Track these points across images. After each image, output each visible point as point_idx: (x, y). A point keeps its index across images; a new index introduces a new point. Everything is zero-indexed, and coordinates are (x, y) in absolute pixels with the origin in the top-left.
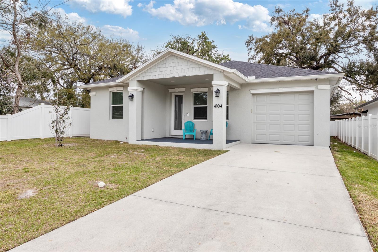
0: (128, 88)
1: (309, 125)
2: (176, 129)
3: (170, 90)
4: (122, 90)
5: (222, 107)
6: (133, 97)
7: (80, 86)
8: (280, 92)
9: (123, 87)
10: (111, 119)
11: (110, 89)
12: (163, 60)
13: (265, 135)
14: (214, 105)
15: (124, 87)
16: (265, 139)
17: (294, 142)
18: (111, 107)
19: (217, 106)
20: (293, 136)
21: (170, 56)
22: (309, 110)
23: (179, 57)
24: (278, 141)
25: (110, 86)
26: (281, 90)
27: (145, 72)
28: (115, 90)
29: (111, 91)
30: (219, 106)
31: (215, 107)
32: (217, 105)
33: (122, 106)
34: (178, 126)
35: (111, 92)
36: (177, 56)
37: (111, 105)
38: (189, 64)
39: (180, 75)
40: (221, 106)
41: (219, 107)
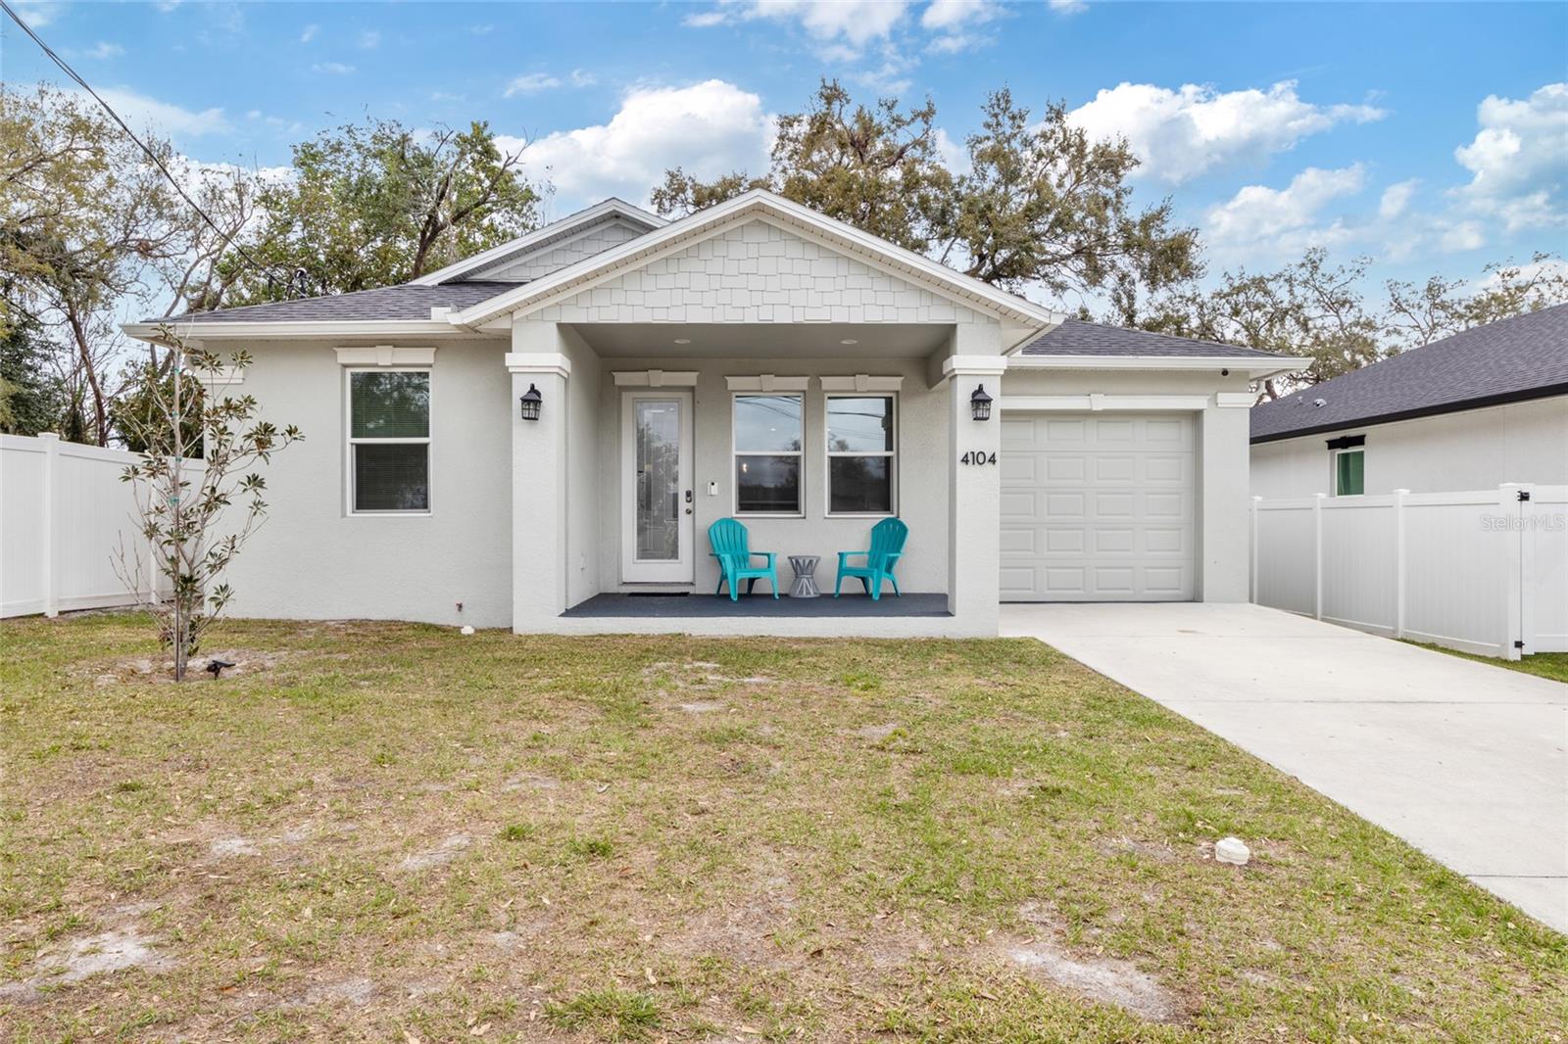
0: (507, 355)
1: (1179, 529)
2: (645, 552)
3: (622, 378)
4: (430, 366)
5: (994, 462)
6: (538, 402)
7: (138, 326)
8: (1095, 408)
9: (434, 349)
10: (349, 513)
11: (345, 356)
12: (712, 240)
13: (1031, 571)
14: (960, 456)
15: (438, 348)
16: (1031, 587)
17: (1131, 592)
18: (348, 447)
19: (975, 460)
20: (1129, 571)
21: (747, 225)
22: (1178, 479)
23: (792, 234)
24: (1077, 592)
25: (341, 340)
26: (1100, 403)
27: (609, 288)
28: (383, 359)
29: (345, 366)
30: (981, 459)
31: (965, 460)
32: (973, 453)
33: (425, 446)
34: (656, 542)
35: (349, 371)
36: (781, 230)
37: (350, 440)
38: (843, 269)
39: (799, 317)
40: (993, 460)
41: (981, 461)
